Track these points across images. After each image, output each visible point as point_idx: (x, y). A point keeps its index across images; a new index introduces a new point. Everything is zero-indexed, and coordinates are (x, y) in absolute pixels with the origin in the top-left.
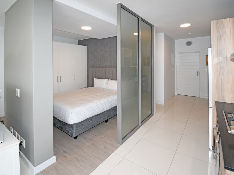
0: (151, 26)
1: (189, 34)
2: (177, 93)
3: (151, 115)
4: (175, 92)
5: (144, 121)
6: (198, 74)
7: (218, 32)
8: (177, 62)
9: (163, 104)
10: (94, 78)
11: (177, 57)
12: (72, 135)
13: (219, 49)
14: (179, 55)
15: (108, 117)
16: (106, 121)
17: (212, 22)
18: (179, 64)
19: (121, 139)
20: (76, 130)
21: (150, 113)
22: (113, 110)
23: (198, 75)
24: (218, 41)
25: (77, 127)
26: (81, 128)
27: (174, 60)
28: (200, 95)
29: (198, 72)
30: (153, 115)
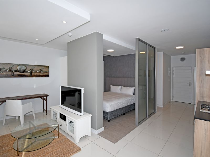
0: (154, 48)
1: (182, 53)
2: (173, 100)
3: (154, 113)
4: (171, 98)
5: (150, 115)
6: (190, 84)
7: (201, 56)
8: (173, 74)
9: (162, 107)
10: (111, 85)
11: (173, 70)
12: (108, 119)
13: (201, 67)
14: (174, 69)
15: (125, 111)
16: (124, 114)
17: (197, 50)
18: (174, 76)
19: (138, 123)
20: (110, 116)
21: (153, 111)
22: (128, 107)
23: (190, 86)
24: (200, 62)
25: (110, 114)
26: (112, 115)
27: (170, 72)
28: (191, 102)
29: (190, 83)
30: (155, 113)
